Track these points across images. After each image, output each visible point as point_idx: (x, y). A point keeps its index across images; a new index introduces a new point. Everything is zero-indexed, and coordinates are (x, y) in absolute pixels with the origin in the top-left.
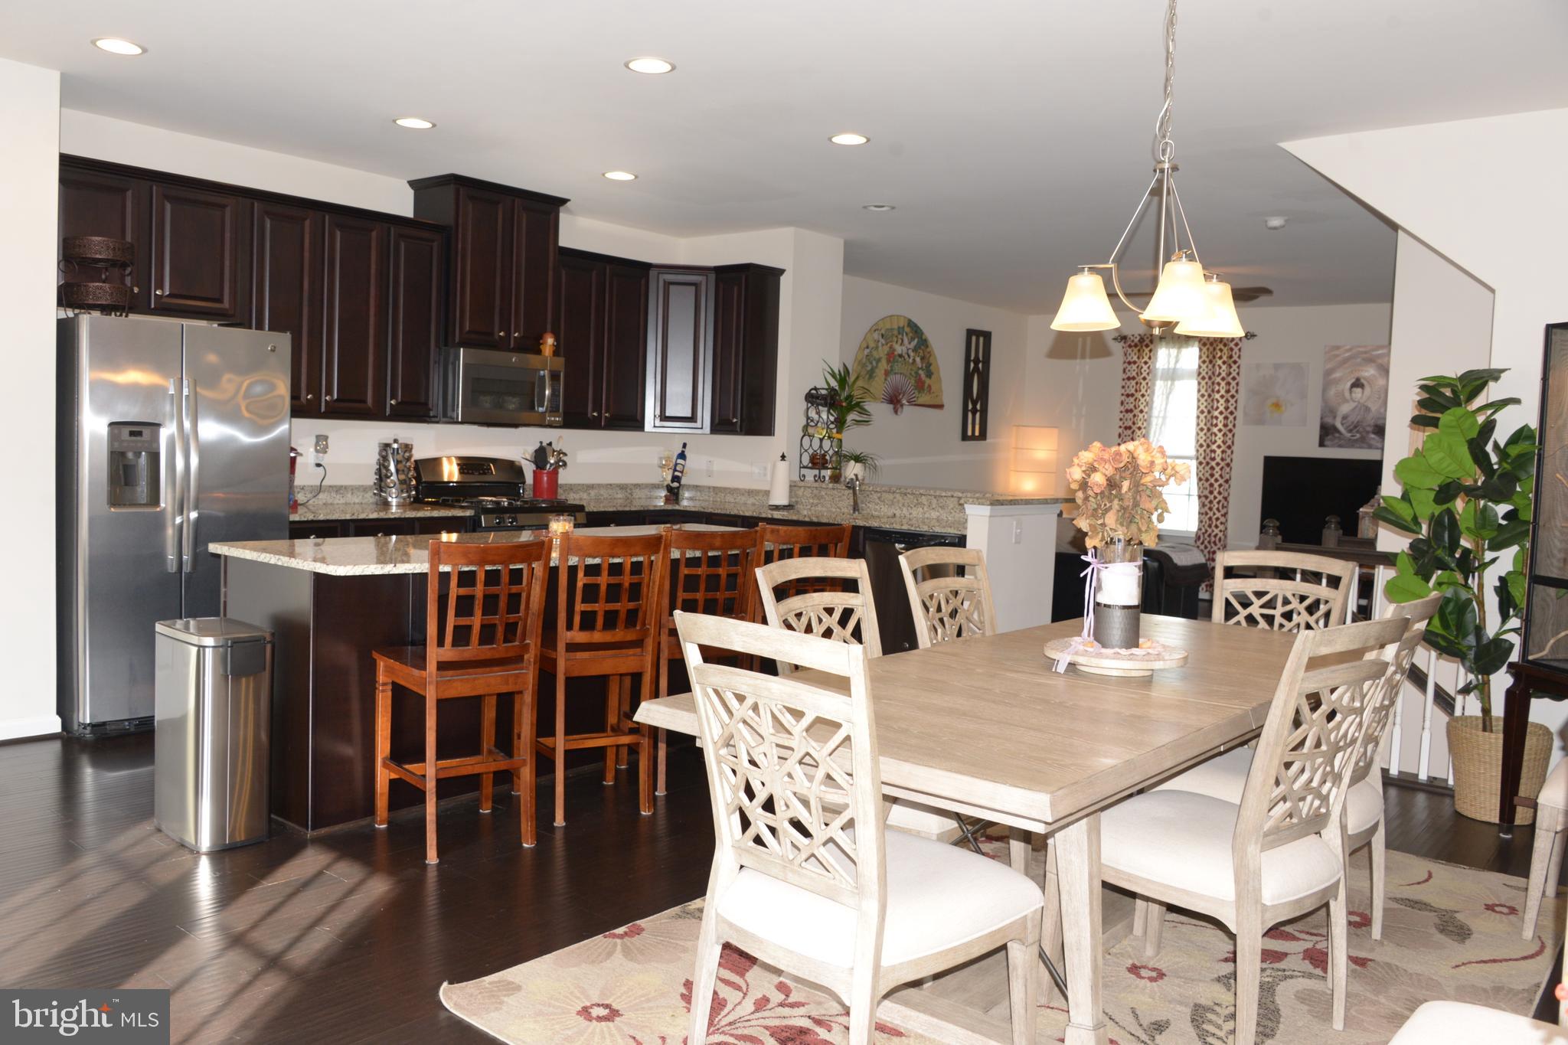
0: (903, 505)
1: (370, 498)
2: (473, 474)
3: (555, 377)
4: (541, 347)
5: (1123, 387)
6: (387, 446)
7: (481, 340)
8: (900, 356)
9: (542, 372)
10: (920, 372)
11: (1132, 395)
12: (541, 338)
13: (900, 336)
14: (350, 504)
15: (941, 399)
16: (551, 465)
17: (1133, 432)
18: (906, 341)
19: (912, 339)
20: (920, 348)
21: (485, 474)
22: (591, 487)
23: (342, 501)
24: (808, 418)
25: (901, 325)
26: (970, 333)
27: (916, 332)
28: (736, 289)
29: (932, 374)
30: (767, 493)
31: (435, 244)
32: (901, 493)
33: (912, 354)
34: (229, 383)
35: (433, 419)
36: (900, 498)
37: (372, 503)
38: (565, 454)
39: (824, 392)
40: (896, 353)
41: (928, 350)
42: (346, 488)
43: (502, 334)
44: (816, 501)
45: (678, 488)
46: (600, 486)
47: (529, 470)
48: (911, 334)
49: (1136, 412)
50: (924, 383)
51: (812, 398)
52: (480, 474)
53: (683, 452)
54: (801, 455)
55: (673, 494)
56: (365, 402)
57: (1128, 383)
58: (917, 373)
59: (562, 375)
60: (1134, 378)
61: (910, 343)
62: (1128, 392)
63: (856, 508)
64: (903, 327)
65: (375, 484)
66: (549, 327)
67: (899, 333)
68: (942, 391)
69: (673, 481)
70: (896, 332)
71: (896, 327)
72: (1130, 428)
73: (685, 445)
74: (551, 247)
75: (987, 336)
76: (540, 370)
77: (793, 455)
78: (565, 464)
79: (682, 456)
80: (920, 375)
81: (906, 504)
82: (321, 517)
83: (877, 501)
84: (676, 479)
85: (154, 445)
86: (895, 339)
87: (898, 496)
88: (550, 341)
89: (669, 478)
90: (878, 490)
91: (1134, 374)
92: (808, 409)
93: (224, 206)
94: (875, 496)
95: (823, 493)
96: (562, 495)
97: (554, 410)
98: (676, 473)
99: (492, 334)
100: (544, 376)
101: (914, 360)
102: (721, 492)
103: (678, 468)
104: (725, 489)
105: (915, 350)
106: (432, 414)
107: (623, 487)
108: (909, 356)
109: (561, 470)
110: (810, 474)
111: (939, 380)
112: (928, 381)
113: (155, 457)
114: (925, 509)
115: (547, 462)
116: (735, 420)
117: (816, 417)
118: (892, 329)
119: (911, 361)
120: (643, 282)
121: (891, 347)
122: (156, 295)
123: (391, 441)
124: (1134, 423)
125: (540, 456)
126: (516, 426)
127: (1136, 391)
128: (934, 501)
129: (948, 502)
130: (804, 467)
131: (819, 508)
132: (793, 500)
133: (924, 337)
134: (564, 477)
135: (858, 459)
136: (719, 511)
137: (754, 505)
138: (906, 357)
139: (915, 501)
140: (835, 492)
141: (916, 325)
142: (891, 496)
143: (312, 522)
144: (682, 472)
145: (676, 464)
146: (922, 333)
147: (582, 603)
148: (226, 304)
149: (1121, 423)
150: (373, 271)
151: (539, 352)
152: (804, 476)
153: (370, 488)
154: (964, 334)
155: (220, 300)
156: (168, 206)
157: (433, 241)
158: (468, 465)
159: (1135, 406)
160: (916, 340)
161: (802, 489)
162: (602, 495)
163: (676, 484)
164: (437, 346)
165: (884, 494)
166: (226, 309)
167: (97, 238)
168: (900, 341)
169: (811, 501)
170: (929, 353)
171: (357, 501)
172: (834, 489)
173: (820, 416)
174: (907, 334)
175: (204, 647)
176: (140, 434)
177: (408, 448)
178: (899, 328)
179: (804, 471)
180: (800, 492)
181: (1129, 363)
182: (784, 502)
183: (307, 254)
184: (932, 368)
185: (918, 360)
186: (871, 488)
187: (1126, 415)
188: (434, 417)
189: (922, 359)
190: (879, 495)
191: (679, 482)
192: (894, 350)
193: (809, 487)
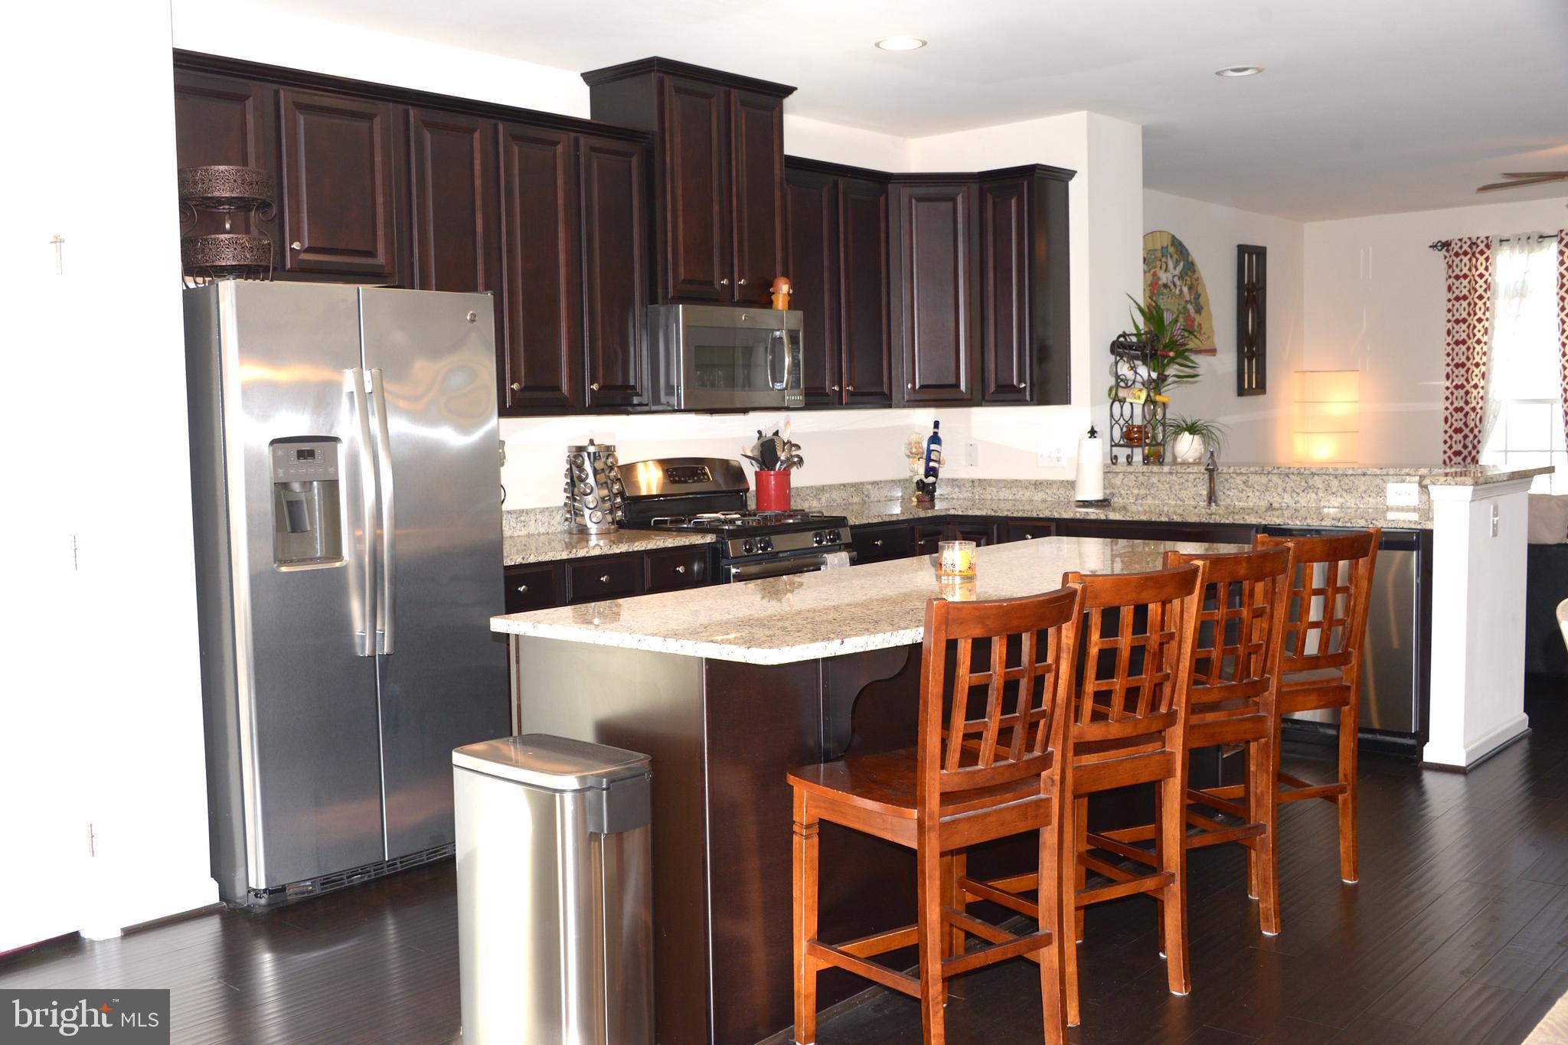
0: (1285, 490)
1: (558, 524)
2: (685, 482)
3: (794, 340)
4: (773, 297)
5: (1449, 311)
6: (581, 449)
7: (698, 294)
8: (1166, 286)
9: (778, 334)
10: (1189, 306)
11: (1464, 321)
12: (772, 286)
13: (1164, 260)
14: (533, 535)
15: (1213, 342)
16: (783, 462)
17: (1467, 371)
18: (1171, 265)
19: (1177, 263)
20: (1187, 274)
21: (699, 481)
22: (822, 489)
23: (524, 532)
24: (1117, 377)
25: (1165, 245)
26: (1243, 250)
27: (1181, 252)
28: (1013, 201)
29: (1202, 308)
30: (1071, 485)
31: (634, 160)
32: (1280, 474)
33: (1178, 283)
34: (422, 368)
35: (639, 408)
36: (1279, 482)
37: (561, 532)
38: (799, 447)
39: (1134, 339)
40: (1160, 283)
41: (1196, 276)
42: (527, 512)
43: (725, 282)
44: (1143, 492)
45: (934, 483)
46: (831, 487)
47: (750, 471)
48: (1175, 256)
49: (1471, 342)
50: (1193, 321)
51: (1120, 348)
52: (695, 482)
53: (936, 434)
54: (1112, 428)
55: (926, 491)
56: (558, 389)
57: (1457, 304)
58: (1185, 308)
59: (801, 335)
60: (1465, 298)
61: (1175, 268)
62: (1457, 316)
63: (1212, 498)
64: (1167, 247)
65: (566, 504)
66: (779, 268)
67: (1163, 256)
68: (1213, 331)
69: (927, 476)
70: (1159, 255)
71: (1159, 248)
72: (1463, 365)
73: (936, 424)
74: (777, 158)
75: (1260, 253)
76: (773, 331)
77: (1103, 428)
78: (801, 461)
79: (935, 439)
80: (1189, 311)
81: (1288, 489)
82: (532, 559)
83: (1242, 486)
84: (931, 472)
85: (331, 470)
86: (1158, 263)
87: (1275, 478)
88: (784, 288)
89: (922, 471)
90: (1243, 470)
91: (1465, 292)
92: (1117, 363)
93: (370, 117)
94: (1239, 480)
95: (1154, 480)
96: (796, 504)
97: (794, 384)
98: (932, 464)
99: (711, 283)
100: (781, 338)
101: (1181, 290)
102: (990, 486)
103: (933, 457)
104: (998, 481)
105: (1181, 277)
106: (636, 400)
107: (858, 487)
108: (1175, 285)
109: (794, 471)
110: (1122, 453)
111: (1210, 317)
112: (1197, 318)
113: (331, 487)
114: (1321, 494)
115: (777, 459)
116: (1023, 385)
117: (1130, 375)
118: (1155, 250)
119: (1177, 292)
120: (882, 199)
121: (1154, 274)
122: (292, 249)
123: (585, 443)
124: (1468, 359)
125: (768, 451)
126: (745, 411)
127: (1469, 314)
128: (1335, 483)
129: (1356, 482)
130: (1117, 445)
131: (1150, 501)
132: (1108, 492)
133: (1190, 260)
134: (798, 478)
135: (1193, 429)
136: (1020, 514)
137: (1044, 501)
138: (1172, 287)
139: (1303, 483)
140: (1174, 477)
141: (1181, 244)
142: (1264, 479)
143: (521, 566)
144: (938, 462)
145: (929, 451)
146: (1188, 254)
147: (1097, 678)
148: (381, 259)
149: (1449, 360)
150: (560, 202)
151: (768, 303)
152: (1116, 457)
153: (558, 509)
154: (1235, 252)
155: (372, 254)
156: (301, 119)
157: (632, 155)
158: (678, 470)
159: (1468, 335)
160: (1182, 264)
161: (1121, 476)
162: (834, 500)
163: (931, 479)
164: (643, 305)
165: (1252, 477)
166: (382, 267)
167: (222, 168)
168: (1164, 267)
169: (1136, 492)
170: (1197, 280)
171: (542, 530)
172: (1171, 473)
173: (1136, 373)
174: (1171, 257)
175: (562, 791)
176: (311, 454)
177: (609, 451)
178: (1162, 248)
179: (1116, 451)
180: (1118, 481)
181: (1457, 277)
182: (1096, 495)
183: (478, 182)
184: (1202, 300)
185: (1185, 289)
186: (1232, 470)
187: (1457, 349)
188: (640, 405)
189: (1190, 288)
190: (1244, 478)
191: (936, 476)
192: (1159, 279)
193: (1131, 473)
